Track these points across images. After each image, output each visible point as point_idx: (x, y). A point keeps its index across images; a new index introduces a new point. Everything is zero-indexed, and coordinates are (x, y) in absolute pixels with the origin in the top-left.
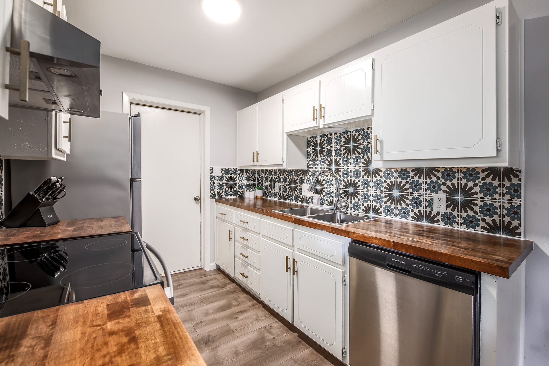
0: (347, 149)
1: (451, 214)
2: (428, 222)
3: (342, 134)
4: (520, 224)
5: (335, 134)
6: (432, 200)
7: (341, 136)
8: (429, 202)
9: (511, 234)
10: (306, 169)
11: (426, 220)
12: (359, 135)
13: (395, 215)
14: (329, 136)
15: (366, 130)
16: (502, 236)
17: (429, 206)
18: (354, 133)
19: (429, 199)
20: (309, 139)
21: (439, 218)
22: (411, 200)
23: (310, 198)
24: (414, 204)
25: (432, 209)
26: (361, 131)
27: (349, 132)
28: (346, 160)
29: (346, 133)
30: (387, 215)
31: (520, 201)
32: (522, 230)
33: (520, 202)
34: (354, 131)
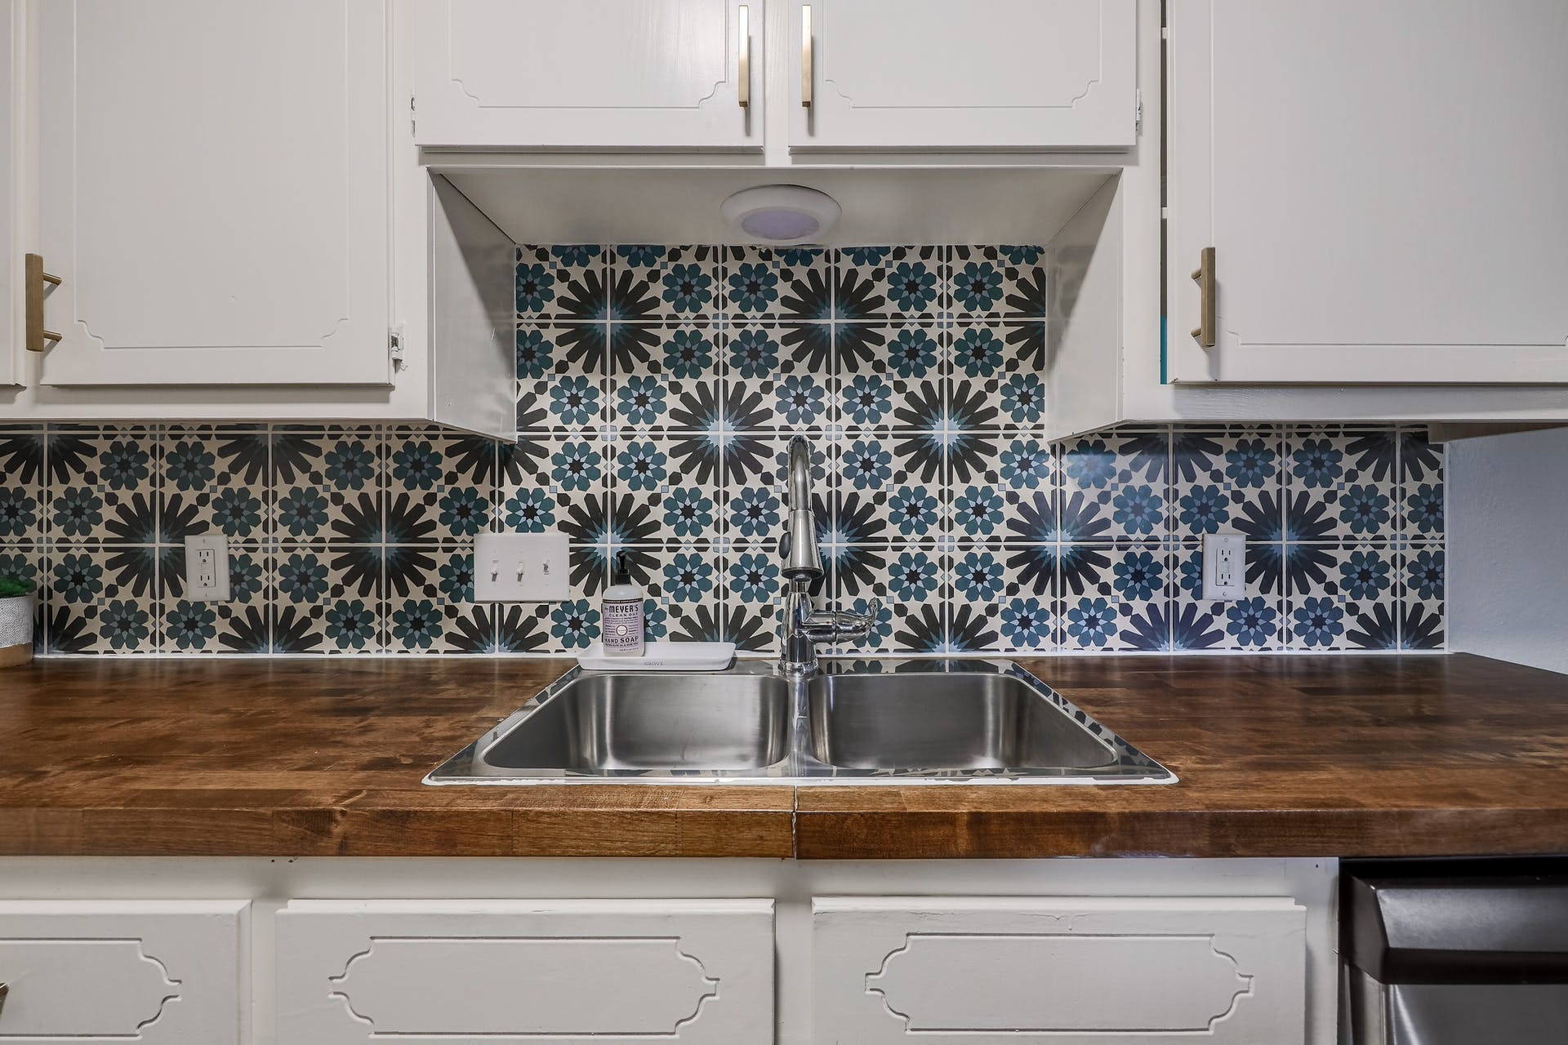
0: (812, 343)
1: (1259, 602)
2: (1183, 647)
3: (775, 257)
4: (1441, 608)
5: (729, 252)
6: (1198, 558)
7: (771, 270)
8: (1186, 567)
9: (1422, 642)
10: (514, 436)
11: (1175, 641)
12: (879, 275)
13: (1054, 640)
14: (688, 260)
15: (912, 259)
16: (1399, 652)
17: (1186, 584)
18: (846, 264)
19: (1185, 555)
20: (530, 260)
21: (1221, 622)
22: (1118, 569)
23: (542, 611)
24: (1131, 583)
25: (1198, 594)
26: (890, 257)
27: (818, 252)
28: (801, 397)
29: (804, 256)
30: (1018, 641)
31: (1442, 538)
32: (1444, 625)
33: (1442, 542)
34: (847, 251)
